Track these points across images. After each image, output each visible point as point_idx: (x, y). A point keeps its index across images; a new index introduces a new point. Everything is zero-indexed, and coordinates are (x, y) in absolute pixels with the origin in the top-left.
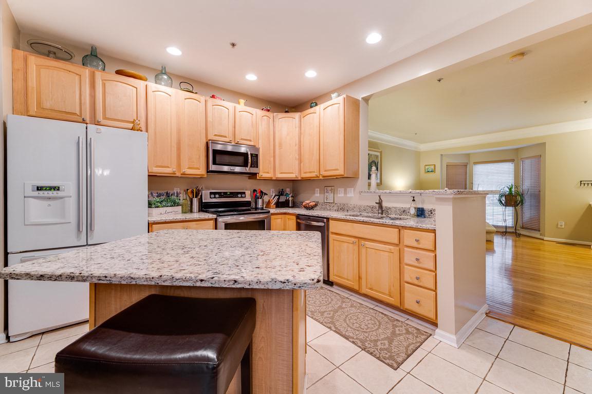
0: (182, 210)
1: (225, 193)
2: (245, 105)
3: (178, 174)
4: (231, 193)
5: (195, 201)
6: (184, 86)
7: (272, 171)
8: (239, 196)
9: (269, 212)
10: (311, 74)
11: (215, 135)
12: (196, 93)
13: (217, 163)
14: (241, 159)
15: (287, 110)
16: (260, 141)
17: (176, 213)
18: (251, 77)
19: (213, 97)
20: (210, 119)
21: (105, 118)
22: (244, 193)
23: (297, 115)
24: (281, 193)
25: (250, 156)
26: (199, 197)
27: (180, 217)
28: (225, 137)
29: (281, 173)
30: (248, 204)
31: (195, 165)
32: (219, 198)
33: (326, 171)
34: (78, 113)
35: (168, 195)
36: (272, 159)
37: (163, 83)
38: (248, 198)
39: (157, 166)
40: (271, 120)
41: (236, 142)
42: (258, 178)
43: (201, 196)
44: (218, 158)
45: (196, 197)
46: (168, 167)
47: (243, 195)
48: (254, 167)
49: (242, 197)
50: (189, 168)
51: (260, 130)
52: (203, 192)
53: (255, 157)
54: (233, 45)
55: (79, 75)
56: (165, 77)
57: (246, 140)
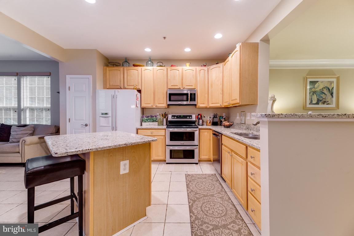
0: (158, 124)
1: (180, 116)
2: (190, 66)
3: (154, 107)
4: (184, 116)
5: (165, 120)
6: (159, 64)
7: (207, 102)
8: (188, 117)
9: (198, 127)
10: (218, 36)
11: (172, 86)
12: (164, 66)
13: (171, 100)
14: (185, 97)
15: (217, 62)
16: (199, 86)
17: (155, 125)
18: (188, 50)
19: (172, 66)
20: (169, 78)
21: (127, 85)
22: (191, 116)
23: (221, 65)
24: (215, 117)
25: (189, 95)
26: (166, 118)
27: (157, 127)
28: (177, 86)
29: (212, 104)
30: (194, 122)
31: (162, 102)
32: (176, 118)
33: (232, 100)
34: (119, 85)
35: (152, 116)
36: (207, 95)
37: (150, 65)
38: (194, 118)
39: (145, 104)
40: (206, 71)
41: (183, 88)
42: (197, 107)
43: (168, 117)
44: (173, 98)
45: (165, 118)
46: (150, 104)
47: (190, 117)
48: (193, 101)
49: (189, 118)
50: (159, 104)
51: (198, 79)
52: (169, 115)
53: (193, 95)
54: (165, 38)
55: (120, 70)
56: (150, 62)
57: (189, 86)
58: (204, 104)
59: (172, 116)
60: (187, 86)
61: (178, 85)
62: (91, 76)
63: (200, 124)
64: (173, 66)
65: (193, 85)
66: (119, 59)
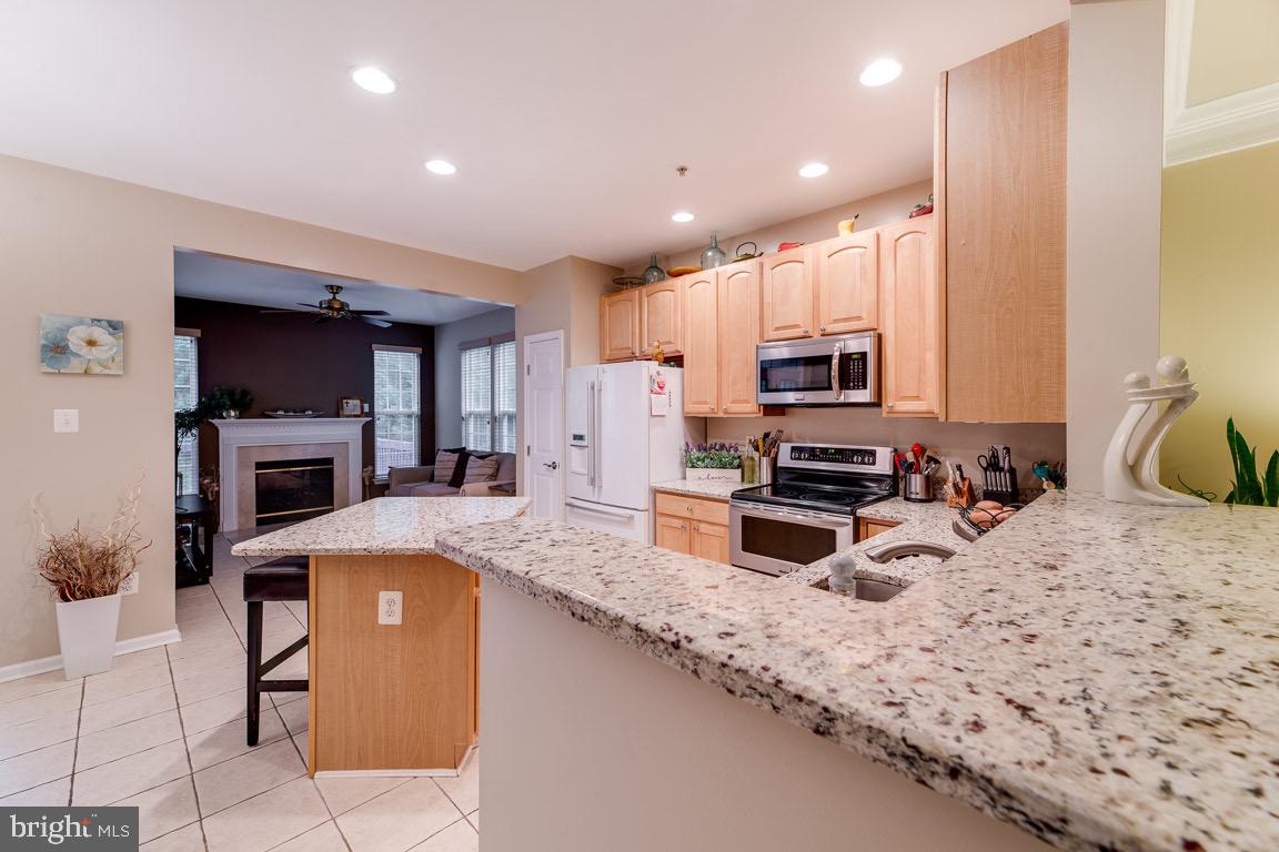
0: (743, 478)
1: (825, 450)
2: (851, 232)
5: (765, 463)
6: (742, 252)
7: (931, 391)
8: (857, 458)
9: (852, 513)
11: (777, 329)
12: (759, 255)
13: (771, 387)
14: (819, 373)
17: (728, 479)
18: (814, 170)
19: (783, 247)
20: (767, 300)
22: (873, 454)
26: (772, 456)
32: (809, 459)
34: (630, 345)
37: (711, 264)
38: (886, 465)
39: (694, 403)
41: (821, 333)
42: (887, 415)
43: (776, 455)
44: (774, 377)
45: (765, 456)
46: (706, 403)
47: (869, 459)
48: (854, 387)
50: (734, 402)
51: (888, 280)
52: (782, 444)
53: (858, 359)
54: (682, 170)
55: (631, 301)
56: (710, 254)
57: (845, 320)
58: (917, 398)
59: (793, 449)
60: (836, 321)
61: (801, 325)
62: (562, 331)
63: (913, 496)
64: (787, 248)
65: (864, 316)
66: (634, 264)
